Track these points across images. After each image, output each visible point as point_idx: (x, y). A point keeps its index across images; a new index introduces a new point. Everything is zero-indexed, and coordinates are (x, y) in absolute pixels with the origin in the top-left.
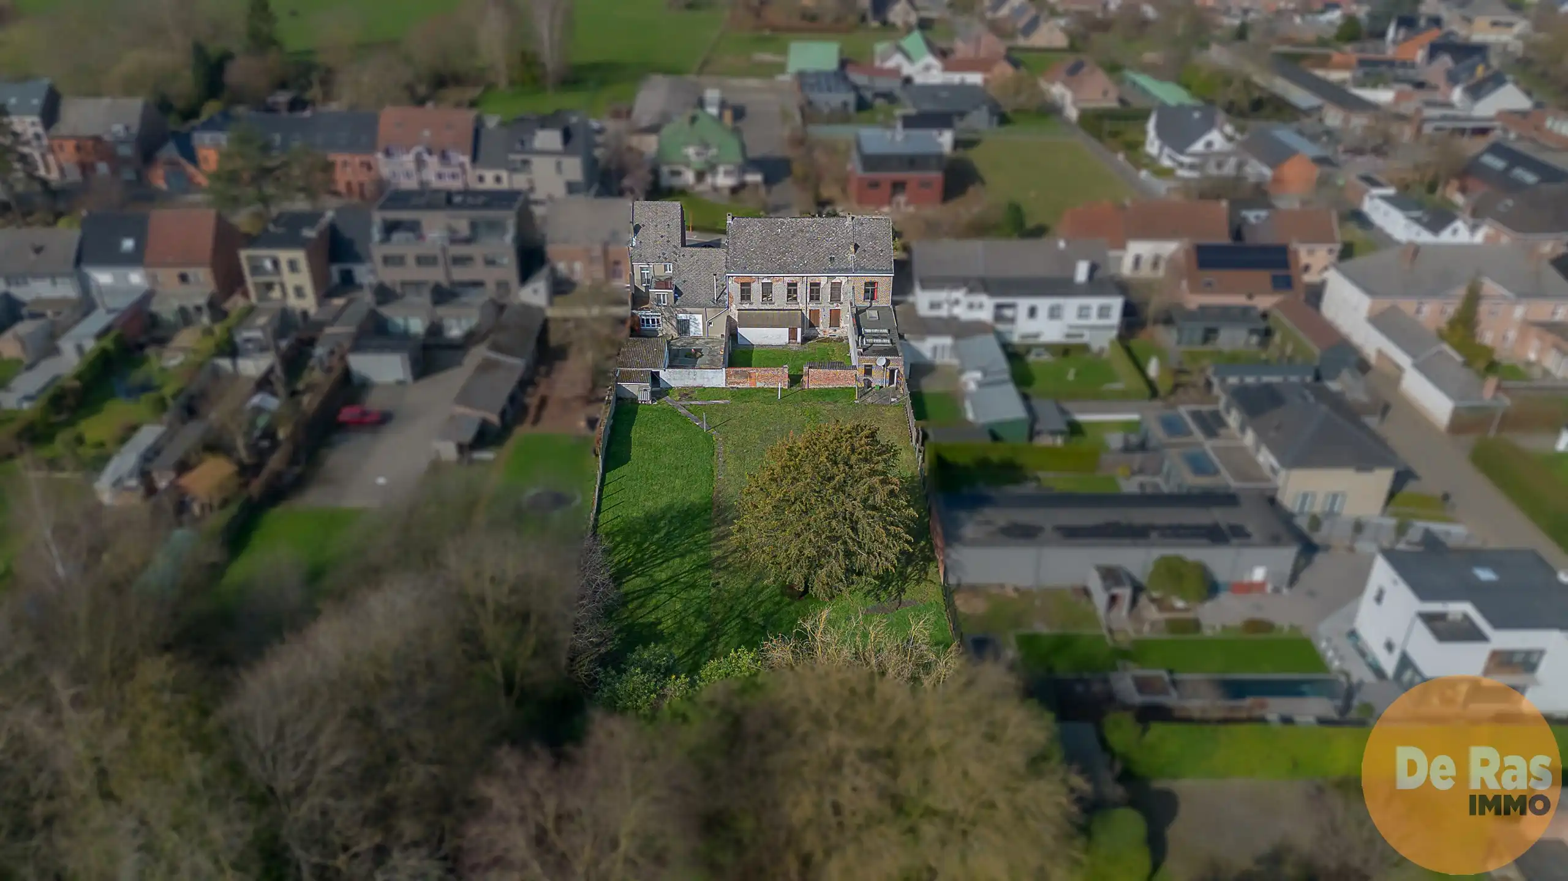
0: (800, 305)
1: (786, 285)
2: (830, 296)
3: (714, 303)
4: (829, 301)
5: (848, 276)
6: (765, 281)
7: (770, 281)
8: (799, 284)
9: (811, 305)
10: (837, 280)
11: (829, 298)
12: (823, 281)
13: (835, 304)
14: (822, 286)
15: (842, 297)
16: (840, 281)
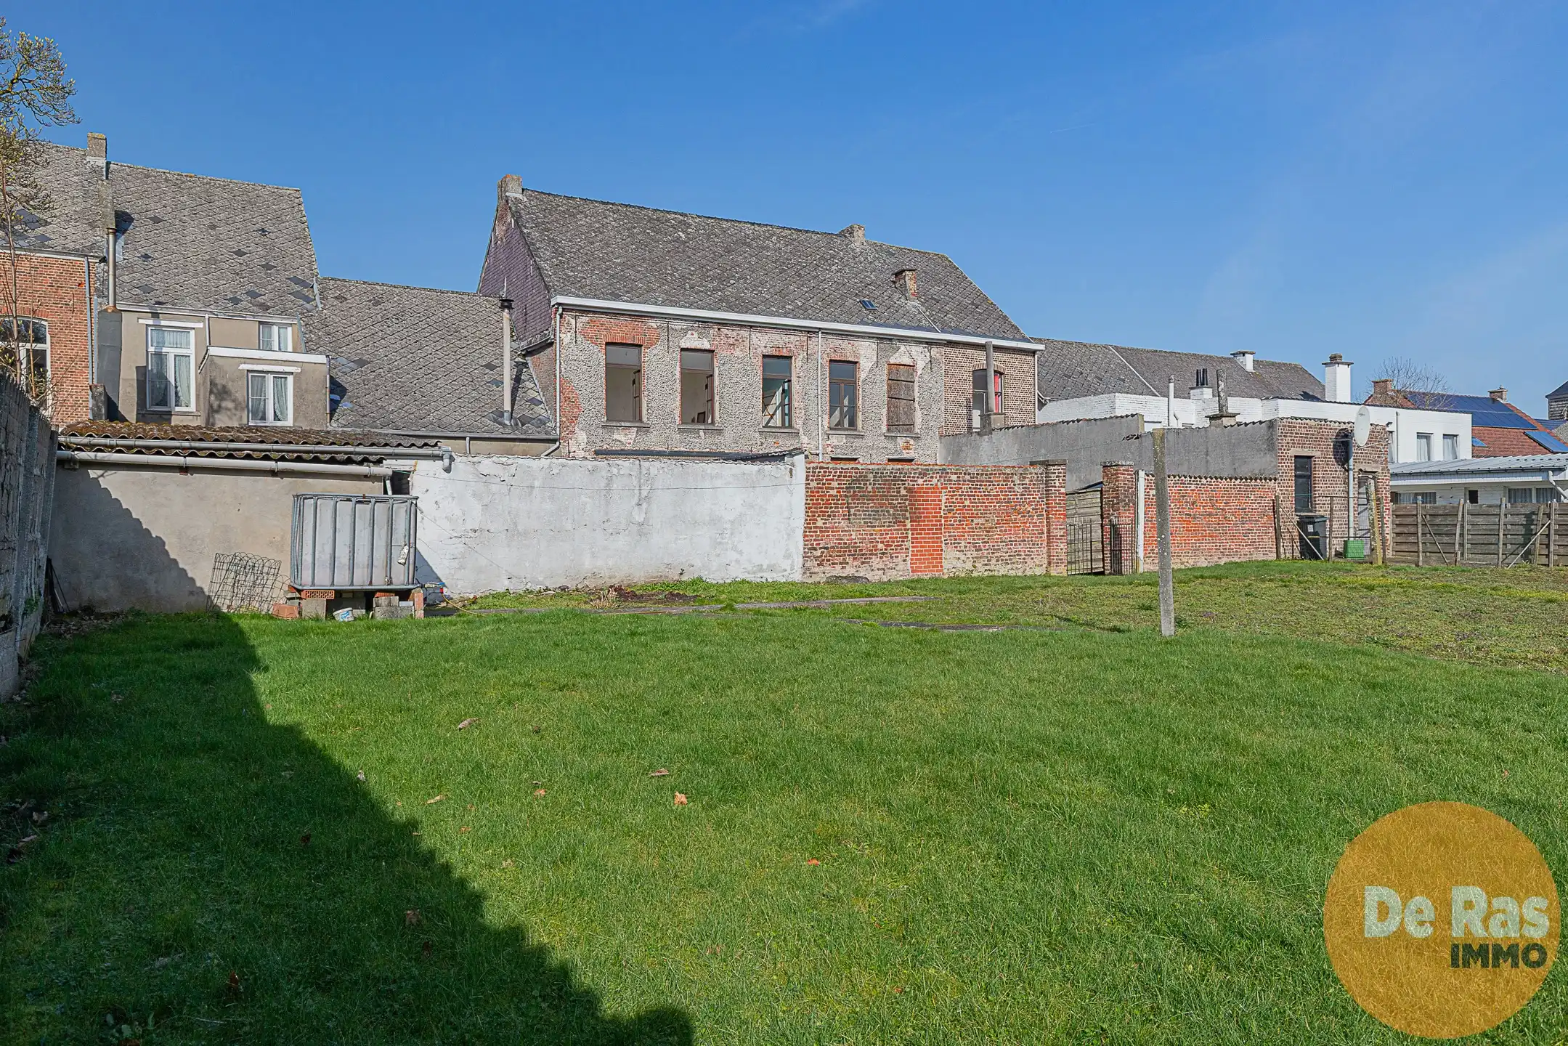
0: (804, 439)
1: (758, 361)
2: (884, 411)
3: (504, 425)
4: (884, 429)
5: (929, 343)
6: (692, 341)
7: (707, 346)
8: (797, 364)
9: (834, 440)
10: (903, 355)
11: (885, 419)
12: (866, 354)
13: (901, 442)
14: (862, 375)
15: (918, 417)
16: (908, 362)
